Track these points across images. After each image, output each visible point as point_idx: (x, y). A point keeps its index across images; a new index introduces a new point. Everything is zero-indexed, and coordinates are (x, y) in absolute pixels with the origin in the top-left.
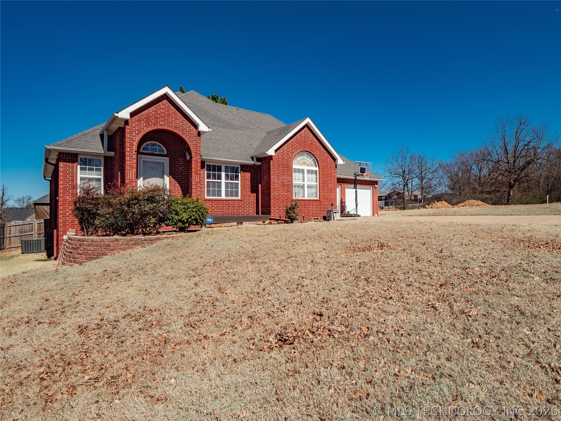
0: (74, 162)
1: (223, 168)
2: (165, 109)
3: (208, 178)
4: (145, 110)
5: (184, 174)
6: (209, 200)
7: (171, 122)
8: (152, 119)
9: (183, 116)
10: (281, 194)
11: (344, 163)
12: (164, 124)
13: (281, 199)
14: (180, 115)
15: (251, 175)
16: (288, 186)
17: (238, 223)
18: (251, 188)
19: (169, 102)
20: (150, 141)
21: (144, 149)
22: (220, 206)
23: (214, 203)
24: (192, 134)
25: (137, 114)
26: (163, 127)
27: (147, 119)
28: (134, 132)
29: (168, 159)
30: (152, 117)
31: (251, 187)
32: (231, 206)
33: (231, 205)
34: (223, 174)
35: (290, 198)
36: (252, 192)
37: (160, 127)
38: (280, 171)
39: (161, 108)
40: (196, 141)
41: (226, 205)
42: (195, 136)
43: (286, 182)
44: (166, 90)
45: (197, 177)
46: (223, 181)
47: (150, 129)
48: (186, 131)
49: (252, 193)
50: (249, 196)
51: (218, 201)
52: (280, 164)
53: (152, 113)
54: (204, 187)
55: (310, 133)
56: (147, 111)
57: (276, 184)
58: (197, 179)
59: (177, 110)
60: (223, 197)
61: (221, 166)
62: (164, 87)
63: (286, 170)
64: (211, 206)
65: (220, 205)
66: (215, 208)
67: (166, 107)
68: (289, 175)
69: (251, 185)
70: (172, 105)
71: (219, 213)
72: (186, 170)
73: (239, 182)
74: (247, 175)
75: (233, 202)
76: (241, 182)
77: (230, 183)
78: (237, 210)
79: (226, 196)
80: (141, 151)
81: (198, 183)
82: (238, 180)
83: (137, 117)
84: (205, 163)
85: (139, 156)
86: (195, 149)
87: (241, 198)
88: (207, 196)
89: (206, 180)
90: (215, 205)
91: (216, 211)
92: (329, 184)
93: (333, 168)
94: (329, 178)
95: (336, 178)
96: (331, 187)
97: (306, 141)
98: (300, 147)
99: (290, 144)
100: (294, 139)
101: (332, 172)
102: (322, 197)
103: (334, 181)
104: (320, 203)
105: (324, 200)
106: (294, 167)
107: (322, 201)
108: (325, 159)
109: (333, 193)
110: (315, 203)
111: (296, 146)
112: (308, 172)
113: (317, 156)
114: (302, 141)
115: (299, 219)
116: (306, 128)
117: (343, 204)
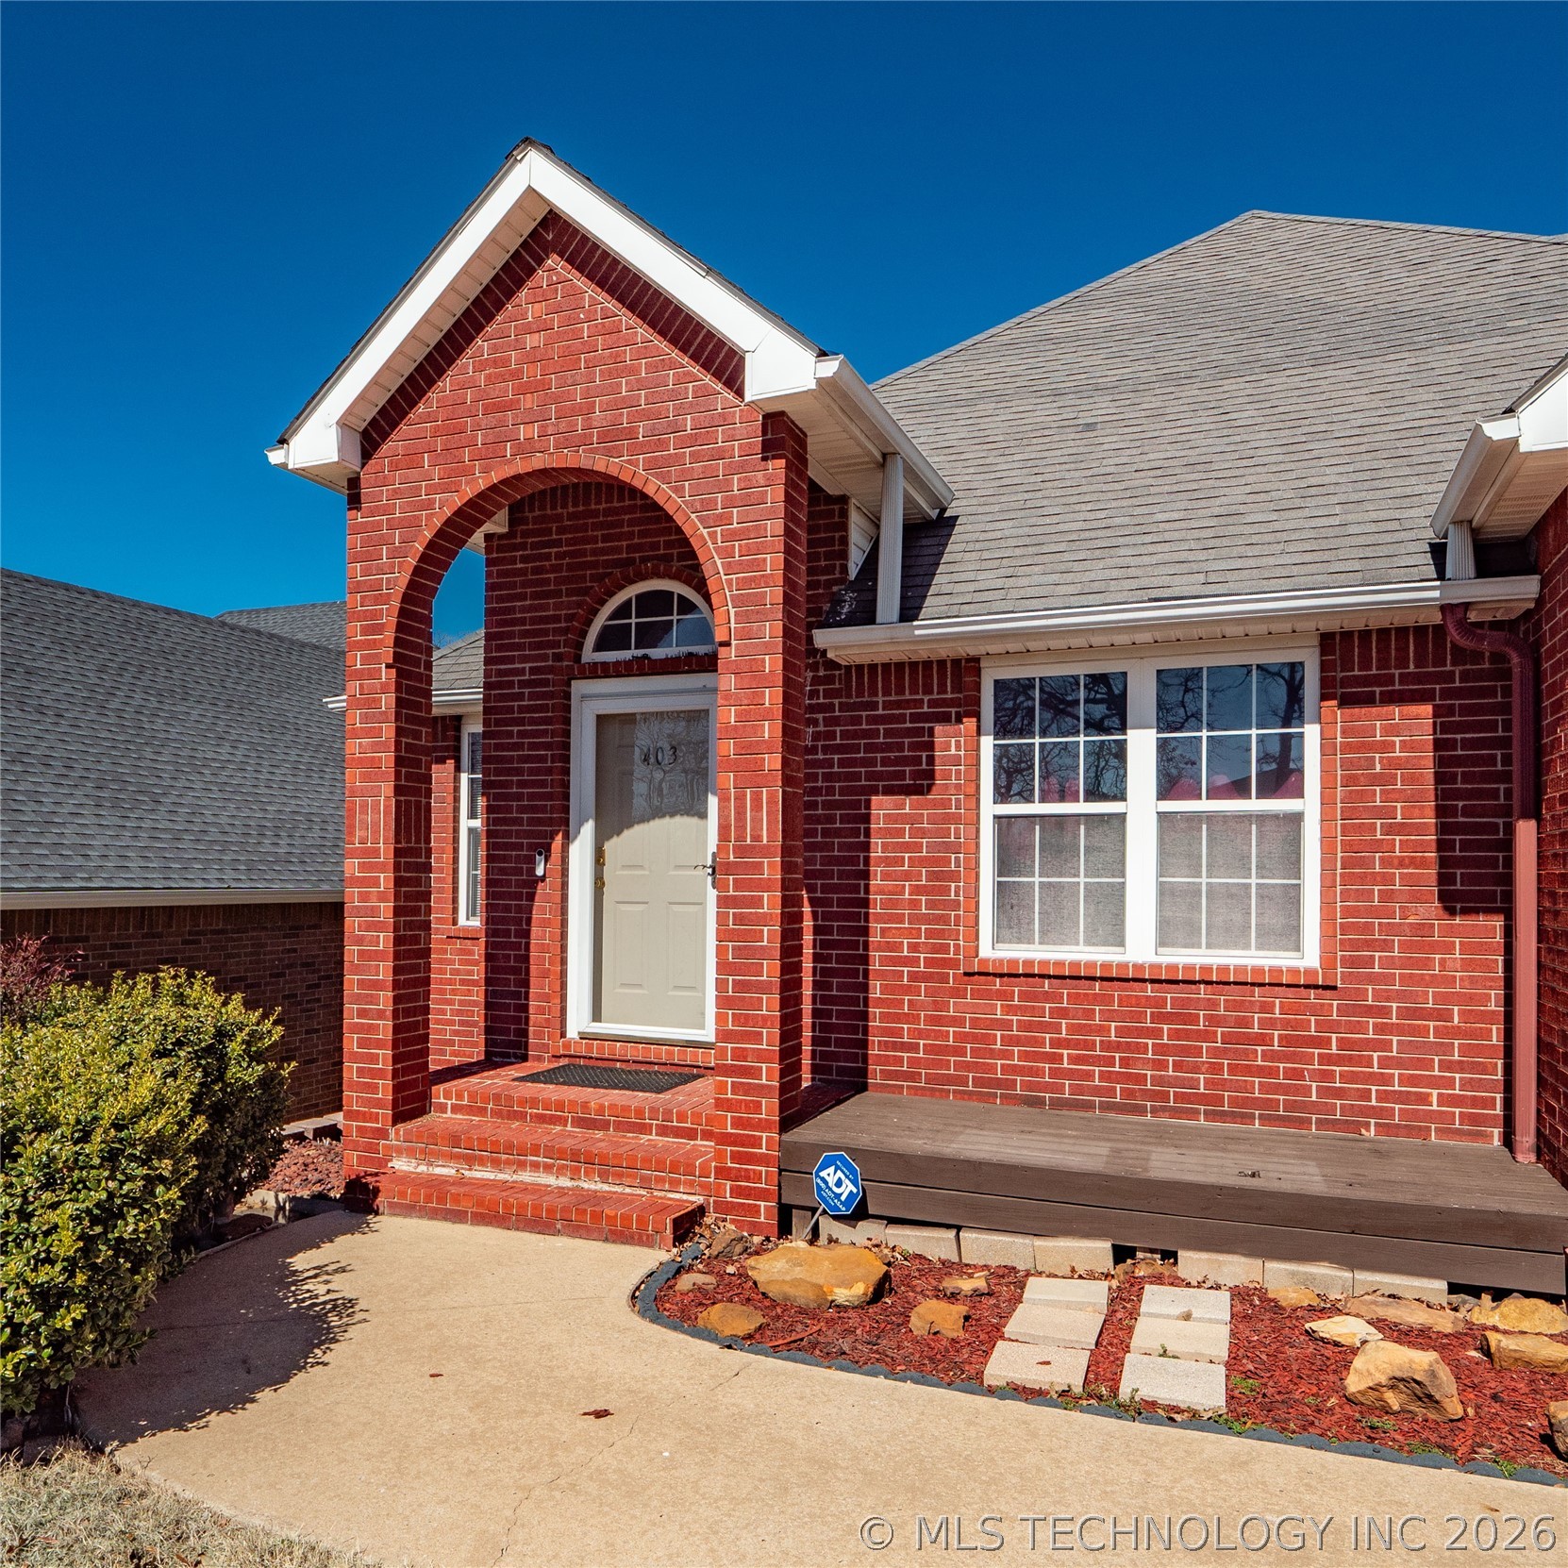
1: (1142, 694)
2: (546, 328)
3: (1001, 795)
4: (441, 373)
5: (827, 777)
6: (1010, 974)
7: (580, 411)
8: (477, 427)
9: (661, 331)
12: (543, 433)
15: (1443, 725)
17: (1121, 1254)
18: (1444, 864)
19: (575, 262)
20: (630, 581)
22: (1102, 1030)
23: (1047, 997)
25: (402, 416)
26: (539, 462)
27: (449, 430)
28: (383, 542)
30: (473, 410)
31: (1442, 846)
33: (1215, 1022)
34: (1142, 745)
36: (1452, 901)
37: (520, 466)
39: (529, 329)
41: (1158, 1018)
42: (741, 468)
45: (757, 806)
46: (1143, 804)
49: (1451, 912)
50: (1420, 939)
51: (1084, 988)
53: (473, 384)
54: (974, 869)
56: (446, 381)
58: (757, 822)
59: (622, 302)
60: (1141, 942)
61: (1123, 678)
64: (1024, 1026)
65: (1110, 1016)
66: (1057, 1043)
67: (558, 308)
69: (1443, 829)
71: (1097, 1091)
72: (838, 749)
73: (1309, 804)
74: (1389, 731)
75: (1235, 994)
76: (1326, 801)
77: (1211, 817)
78: (1272, 1072)
79: (1163, 941)
80: (589, 655)
81: (766, 852)
82: (1299, 793)
83: (393, 446)
84: (978, 672)
85: (579, 687)
86: (743, 567)
87: (1328, 961)
88: (997, 939)
89: (989, 808)
90: (1063, 1013)
91: (1070, 1074)
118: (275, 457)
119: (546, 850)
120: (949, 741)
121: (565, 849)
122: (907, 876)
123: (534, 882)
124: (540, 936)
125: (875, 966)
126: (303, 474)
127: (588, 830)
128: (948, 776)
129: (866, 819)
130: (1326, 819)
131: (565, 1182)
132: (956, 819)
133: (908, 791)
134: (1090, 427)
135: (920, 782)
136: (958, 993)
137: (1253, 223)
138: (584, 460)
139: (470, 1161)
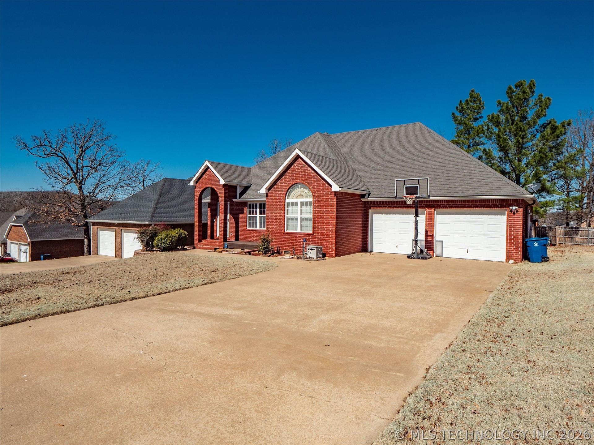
2: (209, 174)
3: (249, 214)
6: (250, 230)
7: (211, 182)
8: (204, 182)
10: (274, 227)
12: (208, 183)
13: (274, 232)
16: (281, 219)
23: (253, 232)
25: (199, 181)
28: (197, 192)
34: (258, 210)
35: (281, 231)
37: (207, 186)
38: (274, 206)
39: (207, 174)
40: (221, 191)
41: (258, 234)
43: (278, 216)
46: (258, 215)
47: (203, 188)
48: (217, 186)
51: (255, 231)
52: (274, 200)
54: (247, 221)
55: (304, 164)
56: (202, 178)
57: (270, 218)
60: (258, 228)
61: (257, 204)
63: (279, 204)
64: (250, 235)
65: (256, 233)
66: (252, 236)
68: (283, 209)
77: (263, 216)
79: (260, 227)
83: (198, 183)
84: (247, 203)
86: (221, 196)
88: (249, 227)
91: (253, 239)
92: (325, 215)
93: (330, 197)
94: (325, 209)
95: (334, 208)
96: (327, 219)
97: (298, 173)
98: (293, 180)
99: (283, 179)
100: (287, 174)
101: (329, 202)
102: (316, 230)
103: (332, 212)
104: (313, 237)
105: (317, 234)
106: (287, 200)
107: (315, 235)
108: (320, 188)
109: (330, 226)
110: (307, 237)
111: (289, 180)
112: (302, 204)
113: (311, 185)
114: (295, 173)
115: (290, 253)
116: (298, 159)
117: (429, 238)
118: (188, 184)
120: (245, 209)
121: (217, 218)
122: (242, 221)
123: (214, 221)
124: (215, 227)
125: (240, 230)
126: (191, 186)
128: (245, 212)
129: (239, 216)
131: (208, 246)
132: (246, 216)
133: (242, 213)
136: (245, 232)
138: (211, 186)
139: (203, 245)
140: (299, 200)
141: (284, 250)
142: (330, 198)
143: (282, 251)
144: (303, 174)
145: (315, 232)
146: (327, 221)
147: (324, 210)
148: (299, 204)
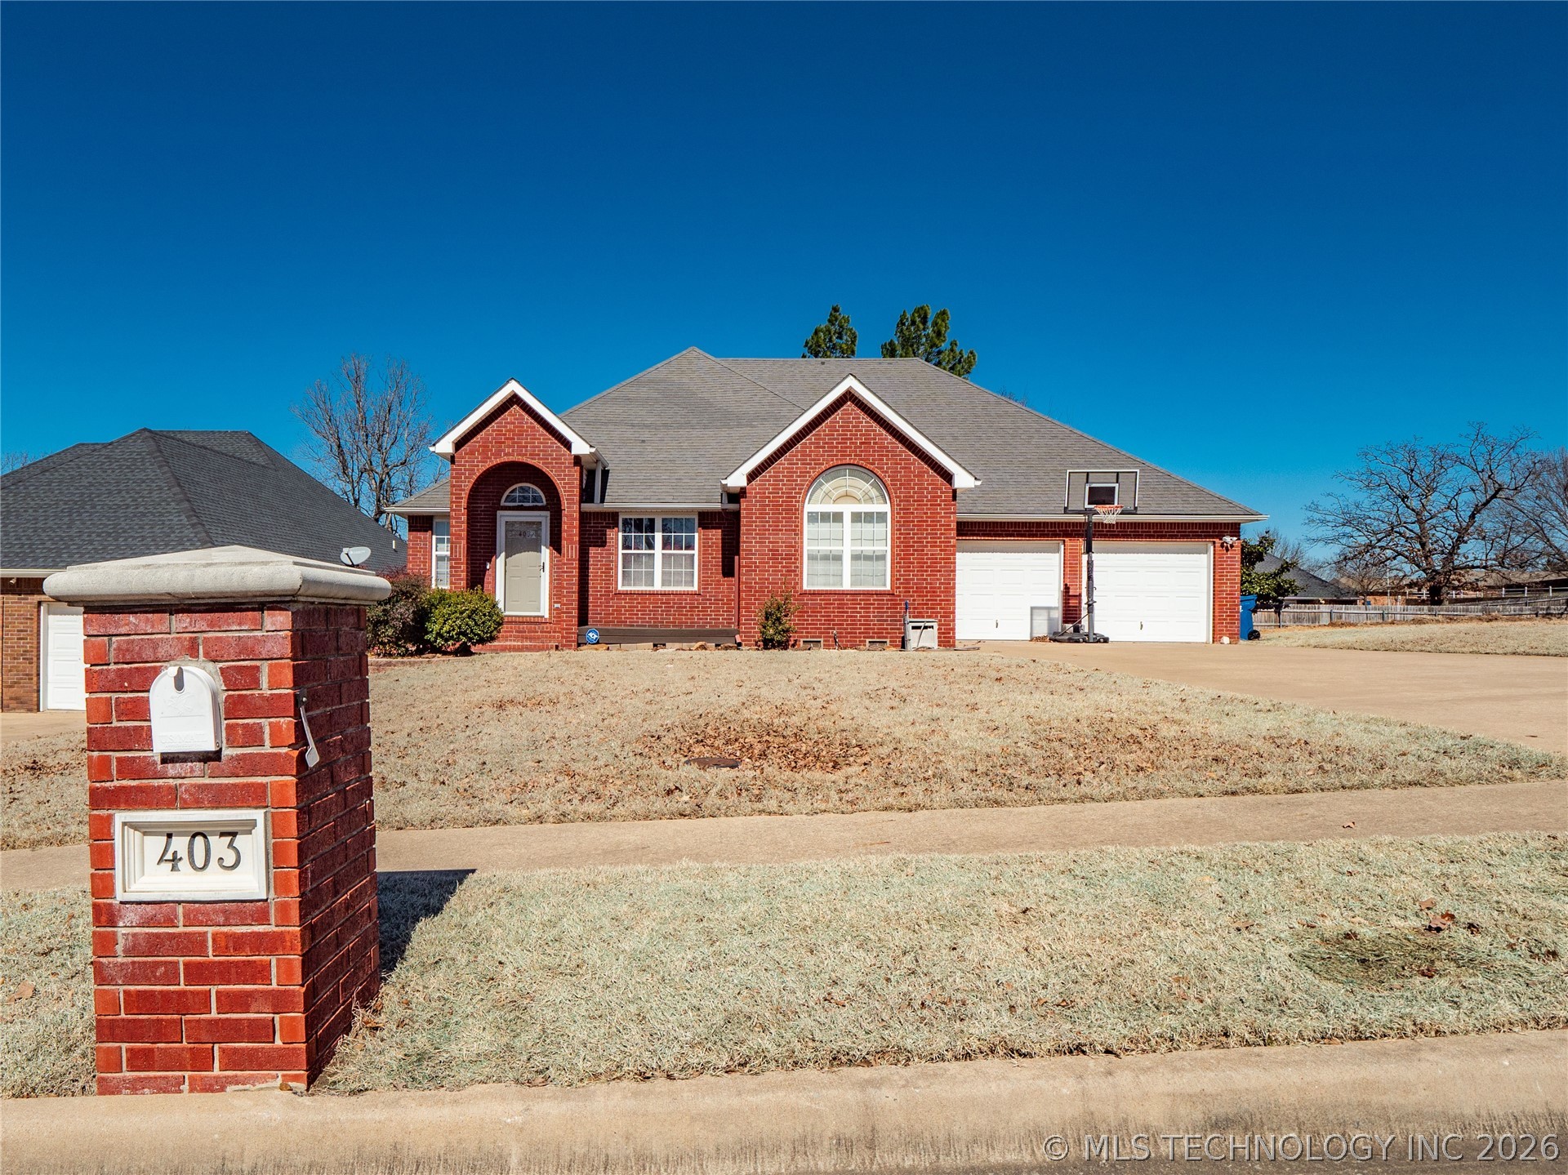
0: (427, 531)
1: (658, 524)
2: (514, 423)
3: (624, 548)
4: (481, 431)
6: (626, 593)
7: (524, 447)
8: (493, 447)
9: (547, 431)
10: (767, 579)
11: (979, 483)
12: (513, 451)
14: (541, 429)
15: (723, 535)
16: (791, 558)
17: (655, 645)
18: (723, 566)
19: (521, 407)
20: (517, 483)
21: (510, 499)
22: (649, 607)
23: (636, 599)
24: (563, 463)
25: (469, 440)
26: (511, 458)
27: (484, 446)
28: (463, 474)
29: (548, 513)
30: (491, 443)
31: (723, 562)
32: (673, 607)
33: (674, 603)
34: (658, 537)
35: (794, 587)
36: (722, 574)
37: (506, 459)
38: (767, 522)
39: (508, 423)
40: (569, 475)
41: (662, 603)
42: (568, 467)
43: (782, 549)
44: (513, 387)
45: (572, 549)
46: (658, 551)
47: (488, 465)
48: (552, 459)
49: (722, 576)
50: (718, 582)
51: (644, 597)
52: (768, 505)
53: (492, 435)
54: (617, 567)
55: (862, 415)
56: (483, 433)
57: (755, 554)
58: (572, 553)
59: (536, 420)
60: (658, 585)
61: (653, 519)
62: (508, 382)
63: (783, 518)
64: (629, 606)
65: (650, 603)
66: (637, 611)
67: (517, 419)
68: (795, 530)
69: (723, 558)
70: (527, 413)
73: (696, 552)
74: (713, 535)
75: (679, 597)
76: (699, 551)
77: (674, 555)
78: (687, 615)
79: (663, 585)
80: (503, 503)
81: (574, 560)
82: (693, 549)
83: (466, 447)
84: (618, 516)
85: (499, 513)
86: (568, 491)
87: (699, 589)
88: (623, 585)
89: (621, 551)
90: (639, 603)
91: (641, 618)
92: (926, 546)
93: (941, 501)
94: (927, 530)
95: (952, 530)
96: (932, 555)
97: (847, 439)
98: (828, 456)
99: (797, 452)
100: (811, 439)
101: (939, 513)
102: (901, 583)
103: (947, 538)
104: (892, 600)
105: (905, 592)
106: (809, 508)
107: (899, 596)
108: (912, 480)
109: (940, 571)
110: (874, 600)
111: (817, 455)
112: (857, 517)
113: (886, 472)
114: (835, 439)
115: (822, 643)
116: (845, 403)
117: (1073, 602)
118: (432, 449)
119: (490, 561)
120: (610, 533)
121: (495, 560)
122: (599, 569)
123: (486, 568)
125: (590, 593)
126: (439, 453)
127: (503, 555)
128: (610, 542)
129: (588, 553)
130: (699, 555)
131: (519, 643)
132: (612, 554)
133: (599, 546)
134: (643, 441)
135: (603, 544)
136: (612, 599)
137: (694, 352)
138: (524, 460)
140: (847, 509)
141: (802, 637)
142: (940, 505)
143: (796, 641)
144: (861, 443)
145: (899, 588)
146: (932, 559)
147: (922, 534)
148: (847, 518)
